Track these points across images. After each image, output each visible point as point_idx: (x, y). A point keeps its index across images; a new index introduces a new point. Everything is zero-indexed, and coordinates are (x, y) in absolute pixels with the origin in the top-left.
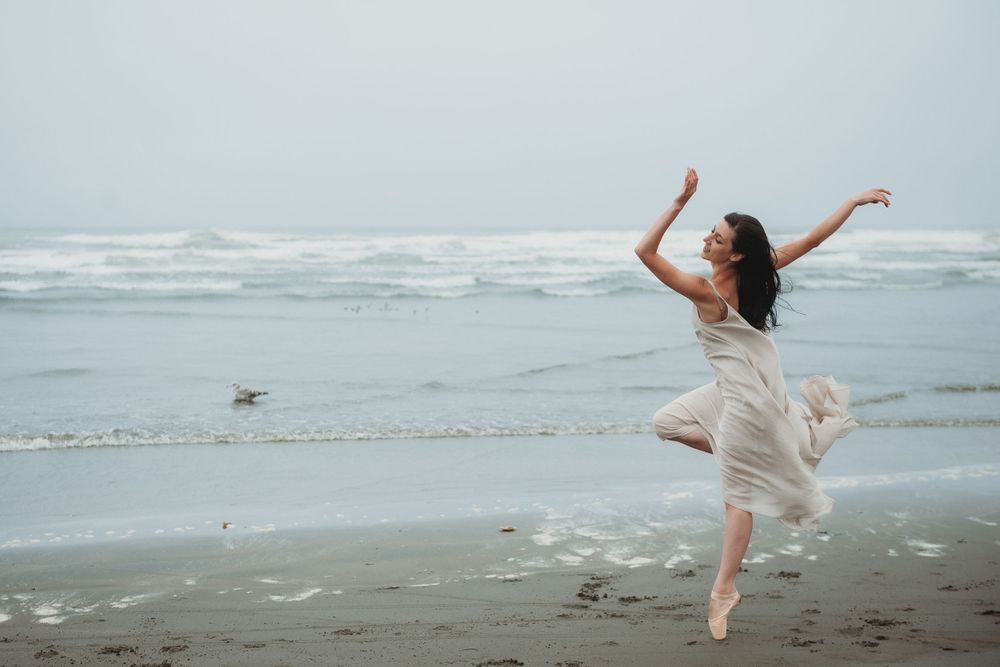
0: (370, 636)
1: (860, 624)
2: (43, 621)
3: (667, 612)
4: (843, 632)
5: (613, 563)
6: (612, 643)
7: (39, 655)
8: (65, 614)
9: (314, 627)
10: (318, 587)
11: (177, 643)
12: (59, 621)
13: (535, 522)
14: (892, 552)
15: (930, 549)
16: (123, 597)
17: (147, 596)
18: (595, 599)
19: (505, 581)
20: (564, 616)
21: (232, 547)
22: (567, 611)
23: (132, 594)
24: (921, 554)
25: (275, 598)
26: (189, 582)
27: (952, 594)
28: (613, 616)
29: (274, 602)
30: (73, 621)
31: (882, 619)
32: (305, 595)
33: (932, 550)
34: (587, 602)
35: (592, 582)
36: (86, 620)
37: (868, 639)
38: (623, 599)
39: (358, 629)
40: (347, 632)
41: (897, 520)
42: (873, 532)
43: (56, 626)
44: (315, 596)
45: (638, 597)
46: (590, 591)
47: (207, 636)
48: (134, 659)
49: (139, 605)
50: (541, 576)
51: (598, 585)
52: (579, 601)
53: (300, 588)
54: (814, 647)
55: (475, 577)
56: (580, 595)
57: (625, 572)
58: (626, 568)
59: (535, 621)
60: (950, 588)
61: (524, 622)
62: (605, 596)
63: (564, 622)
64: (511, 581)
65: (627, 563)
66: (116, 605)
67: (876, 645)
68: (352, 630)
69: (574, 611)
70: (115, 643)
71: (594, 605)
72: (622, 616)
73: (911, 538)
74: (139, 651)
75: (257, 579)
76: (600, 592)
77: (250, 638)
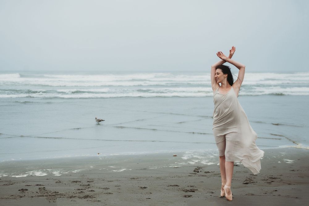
0: (139, 179)
1: (267, 178)
2: (55, 175)
3: (217, 175)
4: (263, 180)
5: (203, 164)
6: (202, 182)
7: (56, 182)
8: (61, 174)
9: (125, 177)
10: (125, 168)
11: (91, 180)
12: (60, 175)
13: (182, 154)
14: (279, 162)
15: (290, 161)
16: (75, 170)
17: (81, 170)
18: (198, 172)
19: (174, 168)
20: (190, 176)
21: (101, 159)
22: (191, 175)
23: (77, 169)
24: (287, 162)
25: (114, 171)
26: (91, 167)
27: (293, 172)
28: (203, 176)
29: (114, 172)
30: (63, 175)
31: (273, 177)
32: (122, 170)
33: (290, 162)
34: (196, 173)
35: (197, 168)
36: (67, 175)
37: (269, 182)
38: (205, 172)
39: (137, 178)
40: (134, 179)
41: (282, 154)
42: (275, 157)
43: (59, 176)
44: (124, 170)
45: (209, 172)
46: (197, 170)
47: (98, 179)
48: (81, 184)
49: (80, 172)
50: (184, 166)
51: (199, 169)
52: (194, 172)
53: (121, 169)
54: (254, 183)
55: (166, 167)
56: (194, 171)
57: (206, 166)
58: (207, 165)
59: (182, 177)
60: (293, 170)
61: (179, 177)
62: (201, 171)
63: (190, 177)
64: (176, 168)
65: (207, 164)
66: (73, 172)
67: (271, 183)
68: (135, 178)
69: (192, 175)
70: (75, 180)
71: (198, 173)
72: (205, 176)
73: (285, 159)
74: (82, 182)
75: (109, 166)
76: (199, 171)
77: (109, 180)
